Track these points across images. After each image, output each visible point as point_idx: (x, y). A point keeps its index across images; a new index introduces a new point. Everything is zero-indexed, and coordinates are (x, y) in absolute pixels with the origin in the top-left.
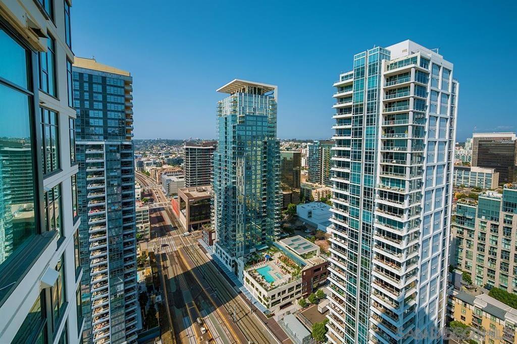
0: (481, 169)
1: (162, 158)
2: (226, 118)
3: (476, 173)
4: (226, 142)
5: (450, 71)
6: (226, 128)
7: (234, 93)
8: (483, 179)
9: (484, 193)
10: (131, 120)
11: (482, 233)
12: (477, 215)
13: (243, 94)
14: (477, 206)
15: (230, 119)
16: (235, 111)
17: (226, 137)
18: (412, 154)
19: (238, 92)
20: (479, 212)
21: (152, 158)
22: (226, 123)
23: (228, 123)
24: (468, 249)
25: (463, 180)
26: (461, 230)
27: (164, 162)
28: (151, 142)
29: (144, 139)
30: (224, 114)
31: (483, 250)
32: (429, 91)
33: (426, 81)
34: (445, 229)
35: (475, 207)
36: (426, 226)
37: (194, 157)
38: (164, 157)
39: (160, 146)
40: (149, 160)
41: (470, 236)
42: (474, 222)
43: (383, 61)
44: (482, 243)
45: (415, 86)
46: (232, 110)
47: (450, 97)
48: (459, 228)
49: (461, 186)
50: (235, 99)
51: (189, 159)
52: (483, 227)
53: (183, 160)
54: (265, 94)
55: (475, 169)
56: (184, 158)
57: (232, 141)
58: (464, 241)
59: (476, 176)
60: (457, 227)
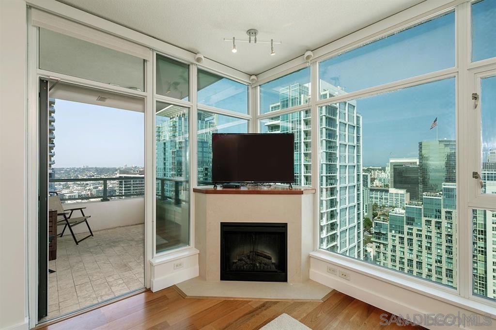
0: (396, 190)
1: (89, 189)
2: (165, 143)
3: (393, 194)
4: (165, 168)
5: (354, 107)
6: (165, 154)
7: (173, 118)
8: (398, 199)
9: (393, 210)
10: (53, 145)
11: (393, 246)
12: (389, 230)
13: (183, 119)
14: (388, 222)
15: (168, 145)
16: (174, 136)
17: (165, 164)
18: (327, 177)
19: (177, 116)
20: (390, 227)
21: (76, 190)
22: (165, 149)
23: (166, 149)
24: (385, 262)
25: (384, 201)
26: (378, 245)
27: (91, 194)
28: (76, 171)
29: (65, 167)
30: (163, 138)
31: (395, 261)
32: (338, 123)
33: (335, 115)
34: (359, 243)
35: (387, 223)
36: (343, 241)
37: (128, 187)
38: (92, 187)
39: (86, 175)
40: (72, 192)
41: (385, 250)
42: (387, 236)
43: (302, 96)
44: (394, 255)
45: (326, 118)
46: (171, 135)
47: (356, 128)
48: (377, 242)
49: (383, 206)
50: (175, 124)
51: (123, 189)
52: (394, 240)
53: (115, 191)
54: (206, 119)
55: (392, 190)
56: (117, 188)
57: (171, 167)
58: (382, 255)
59: (393, 196)
60: (375, 242)
